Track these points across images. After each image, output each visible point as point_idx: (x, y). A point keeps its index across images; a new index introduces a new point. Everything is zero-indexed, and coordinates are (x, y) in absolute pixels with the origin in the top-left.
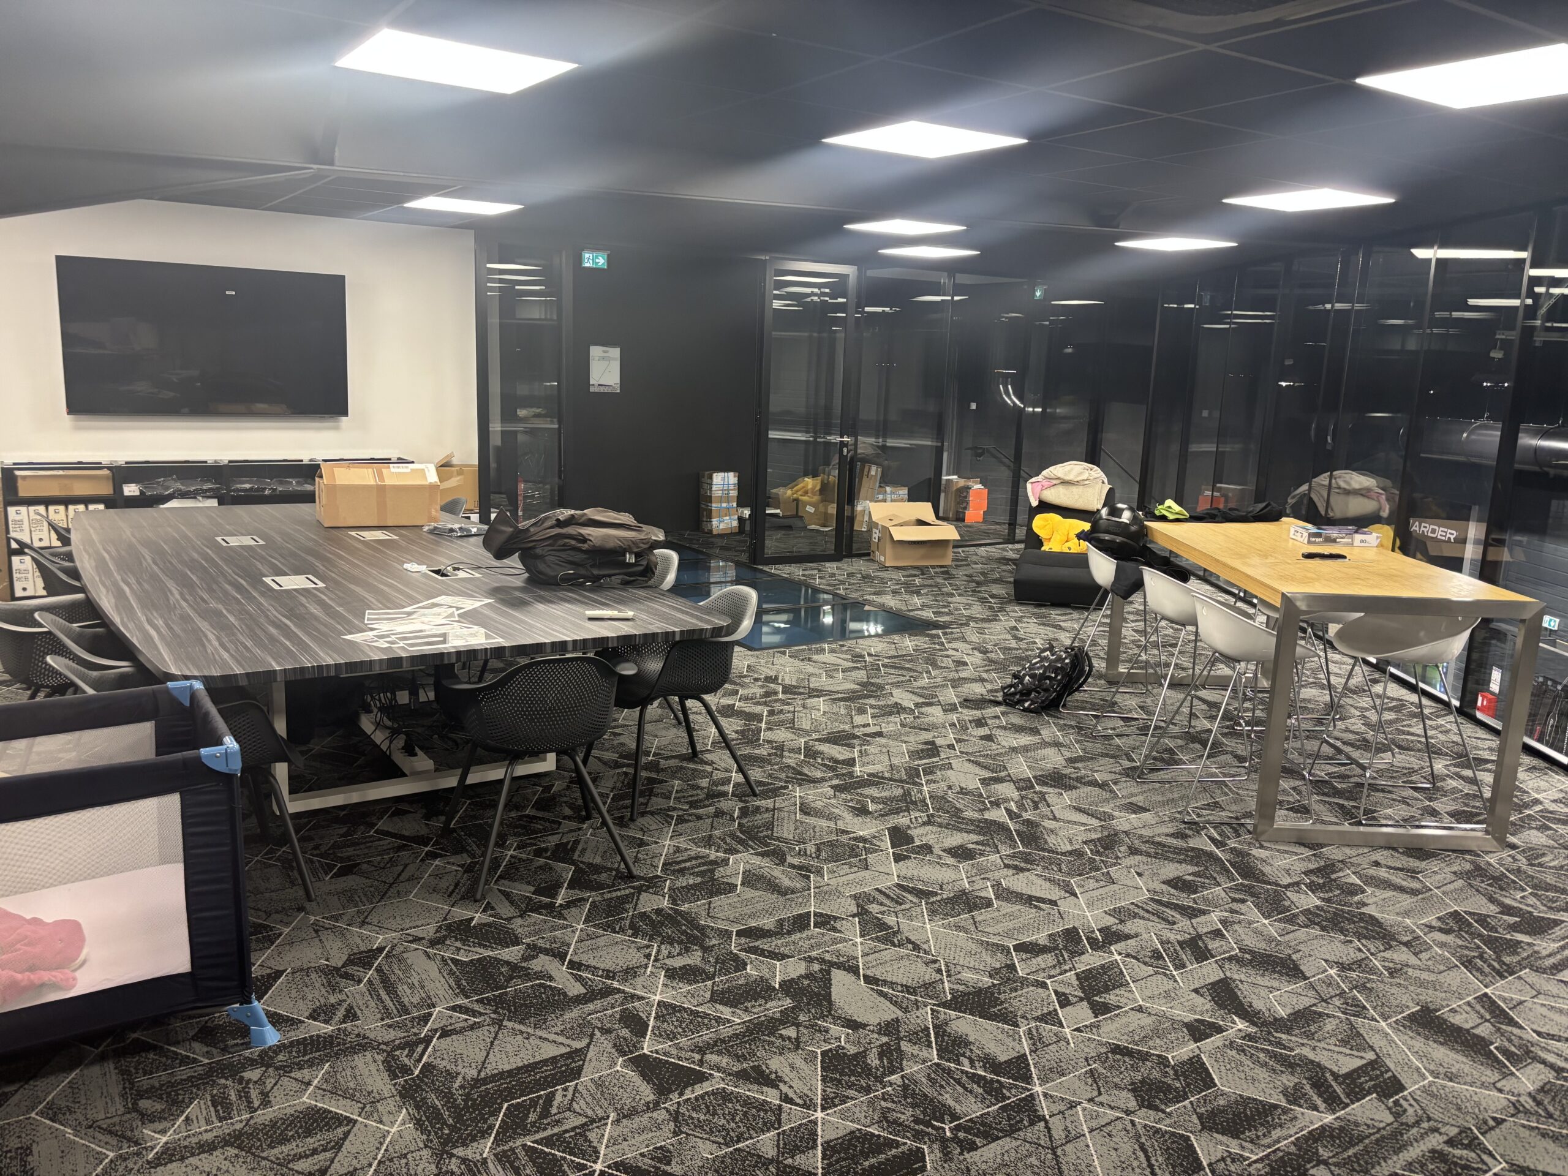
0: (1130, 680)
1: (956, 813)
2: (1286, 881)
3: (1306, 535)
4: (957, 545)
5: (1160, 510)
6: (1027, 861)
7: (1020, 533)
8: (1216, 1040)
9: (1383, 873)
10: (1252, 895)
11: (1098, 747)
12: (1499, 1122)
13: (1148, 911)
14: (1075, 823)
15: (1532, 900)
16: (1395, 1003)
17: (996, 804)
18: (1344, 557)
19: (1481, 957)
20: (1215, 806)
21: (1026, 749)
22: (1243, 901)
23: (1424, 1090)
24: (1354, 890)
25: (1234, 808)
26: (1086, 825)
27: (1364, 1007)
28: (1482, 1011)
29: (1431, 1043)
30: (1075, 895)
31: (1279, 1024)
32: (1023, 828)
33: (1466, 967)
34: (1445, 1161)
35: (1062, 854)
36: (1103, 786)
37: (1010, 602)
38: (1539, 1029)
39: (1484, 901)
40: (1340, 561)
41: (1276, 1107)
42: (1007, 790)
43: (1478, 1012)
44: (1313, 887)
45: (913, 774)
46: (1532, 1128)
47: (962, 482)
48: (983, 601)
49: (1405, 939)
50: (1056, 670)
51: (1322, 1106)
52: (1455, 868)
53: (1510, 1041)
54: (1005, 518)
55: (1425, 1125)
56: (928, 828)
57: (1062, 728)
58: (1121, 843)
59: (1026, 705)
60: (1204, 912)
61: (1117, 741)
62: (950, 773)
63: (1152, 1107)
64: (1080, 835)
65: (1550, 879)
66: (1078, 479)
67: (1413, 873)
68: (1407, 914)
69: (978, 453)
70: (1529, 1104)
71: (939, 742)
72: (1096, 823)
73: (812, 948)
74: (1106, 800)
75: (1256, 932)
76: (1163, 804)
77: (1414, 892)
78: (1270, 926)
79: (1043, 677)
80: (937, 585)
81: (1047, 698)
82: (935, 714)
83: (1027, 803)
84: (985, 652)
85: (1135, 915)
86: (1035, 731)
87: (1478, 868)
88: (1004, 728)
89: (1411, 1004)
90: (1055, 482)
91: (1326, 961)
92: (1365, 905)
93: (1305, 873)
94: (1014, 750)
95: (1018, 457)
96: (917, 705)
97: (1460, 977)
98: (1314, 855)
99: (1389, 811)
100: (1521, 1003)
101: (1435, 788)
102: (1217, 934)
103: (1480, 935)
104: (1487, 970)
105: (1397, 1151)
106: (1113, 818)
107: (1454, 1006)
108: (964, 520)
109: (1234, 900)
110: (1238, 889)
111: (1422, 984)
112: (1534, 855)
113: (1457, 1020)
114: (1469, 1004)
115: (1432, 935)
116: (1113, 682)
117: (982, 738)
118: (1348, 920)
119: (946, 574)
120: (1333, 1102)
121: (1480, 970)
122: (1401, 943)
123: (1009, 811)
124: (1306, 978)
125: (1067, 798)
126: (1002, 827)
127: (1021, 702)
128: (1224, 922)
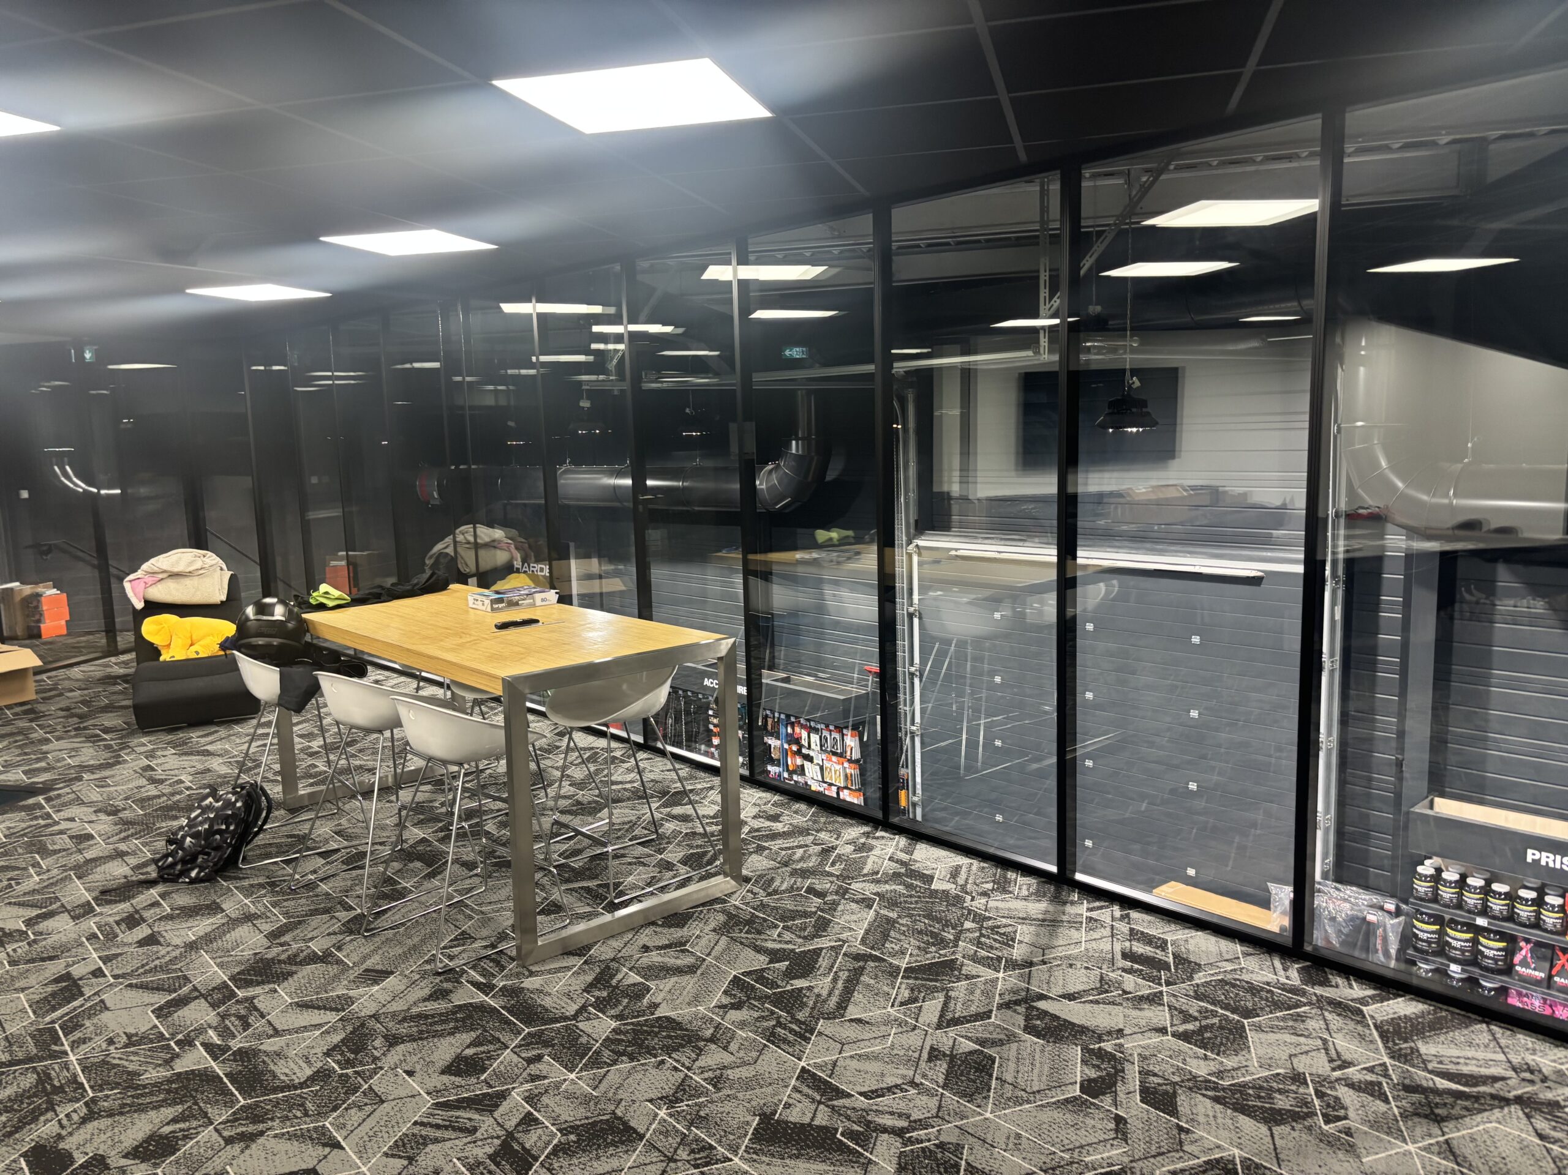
0: (313, 802)
1: (129, 1081)
2: (572, 1009)
3: (487, 602)
4: (37, 671)
5: (316, 597)
6: (256, 1119)
7: (125, 639)
9: (655, 957)
10: (546, 1044)
11: (301, 904)
13: (438, 1127)
14: (305, 1028)
15: (787, 936)
16: (734, 1124)
17: (187, 1043)
18: (537, 621)
19: (779, 1024)
20: (464, 938)
21: (208, 939)
22: (539, 1058)
24: (638, 992)
25: (485, 932)
26: (321, 1025)
27: (711, 1147)
28: (810, 1092)
29: (788, 1161)
30: (337, 1146)
32: (235, 1067)
33: (773, 1043)
35: (302, 1085)
36: (325, 958)
37: (132, 733)
38: (866, 1089)
39: (750, 953)
40: (534, 625)
42: (199, 1014)
43: (807, 1096)
44: (602, 1005)
45: (46, 1039)
47: (28, 590)
48: (93, 739)
49: (708, 1033)
52: (713, 924)
53: (848, 1118)
54: (100, 623)
56: (91, 1126)
57: (248, 892)
58: (372, 1034)
59: (193, 874)
60: (503, 1095)
61: (324, 887)
62: (105, 1017)
64: (316, 1043)
65: (789, 904)
66: (191, 569)
67: (679, 945)
68: (696, 1000)
69: (43, 551)
71: (77, 971)
72: (332, 1017)
74: (336, 978)
75: (570, 1096)
76: (405, 957)
77: (691, 970)
78: (577, 1080)
79: (210, 833)
80: (21, 732)
81: (220, 858)
82: (61, 928)
83: (232, 1023)
84: (114, 812)
85: (425, 1141)
86: (214, 908)
87: (730, 916)
88: (169, 917)
89: (749, 1118)
90: (161, 576)
91: (651, 1101)
92: (656, 1006)
93: (586, 990)
94: (192, 946)
95: (101, 550)
96: (29, 922)
97: (774, 1061)
98: (585, 962)
99: (630, 879)
100: (835, 1064)
101: (660, 837)
102: (528, 1121)
103: (767, 997)
104: (791, 1037)
106: (350, 1000)
107: (785, 1099)
108: (39, 636)
109: (530, 1061)
110: (526, 1044)
111: (748, 1085)
112: (765, 881)
113: (795, 1117)
114: (796, 1089)
115: (728, 1016)
116: (294, 811)
117: (142, 943)
118: (649, 1034)
119: (31, 712)
121: (785, 1040)
122: (707, 1040)
124: (641, 1137)
125: (285, 993)
126: (206, 1077)
127: (185, 873)
128: (529, 1099)
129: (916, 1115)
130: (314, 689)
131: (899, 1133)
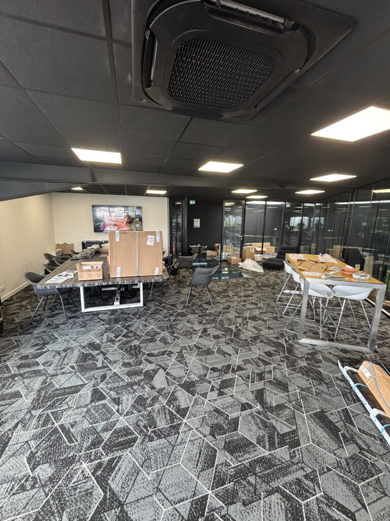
2: (300, 356)
8: (248, 412)
10: (288, 360)
12: (329, 470)
16: (313, 407)
22: (284, 361)
23: (307, 448)
27: (302, 407)
29: (318, 426)
30: (238, 353)
31: (271, 409)
33: (343, 396)
34: (300, 485)
35: (242, 340)
36: (265, 321)
38: (361, 428)
41: (252, 443)
43: (340, 416)
44: (307, 359)
46: (341, 476)
49: (327, 381)
51: (267, 447)
53: (348, 431)
55: (299, 465)
60: (270, 364)
64: (250, 335)
70: (344, 463)
72: (256, 332)
73: (161, 361)
74: (263, 325)
75: (282, 373)
76: (278, 328)
83: (242, 324)
85: (250, 363)
89: (318, 408)
91: (298, 386)
92: (320, 367)
93: (307, 354)
97: (339, 401)
100: (358, 415)
102: (270, 372)
105: (284, 475)
106: (262, 331)
107: (333, 412)
109: (281, 361)
110: (284, 357)
111: (325, 400)
113: (331, 418)
114: (338, 412)
115: (336, 381)
118: (312, 372)
120: (272, 446)
122: (325, 383)
123: (236, 326)
124: (288, 392)
129: (372, 449)
131: (361, 448)
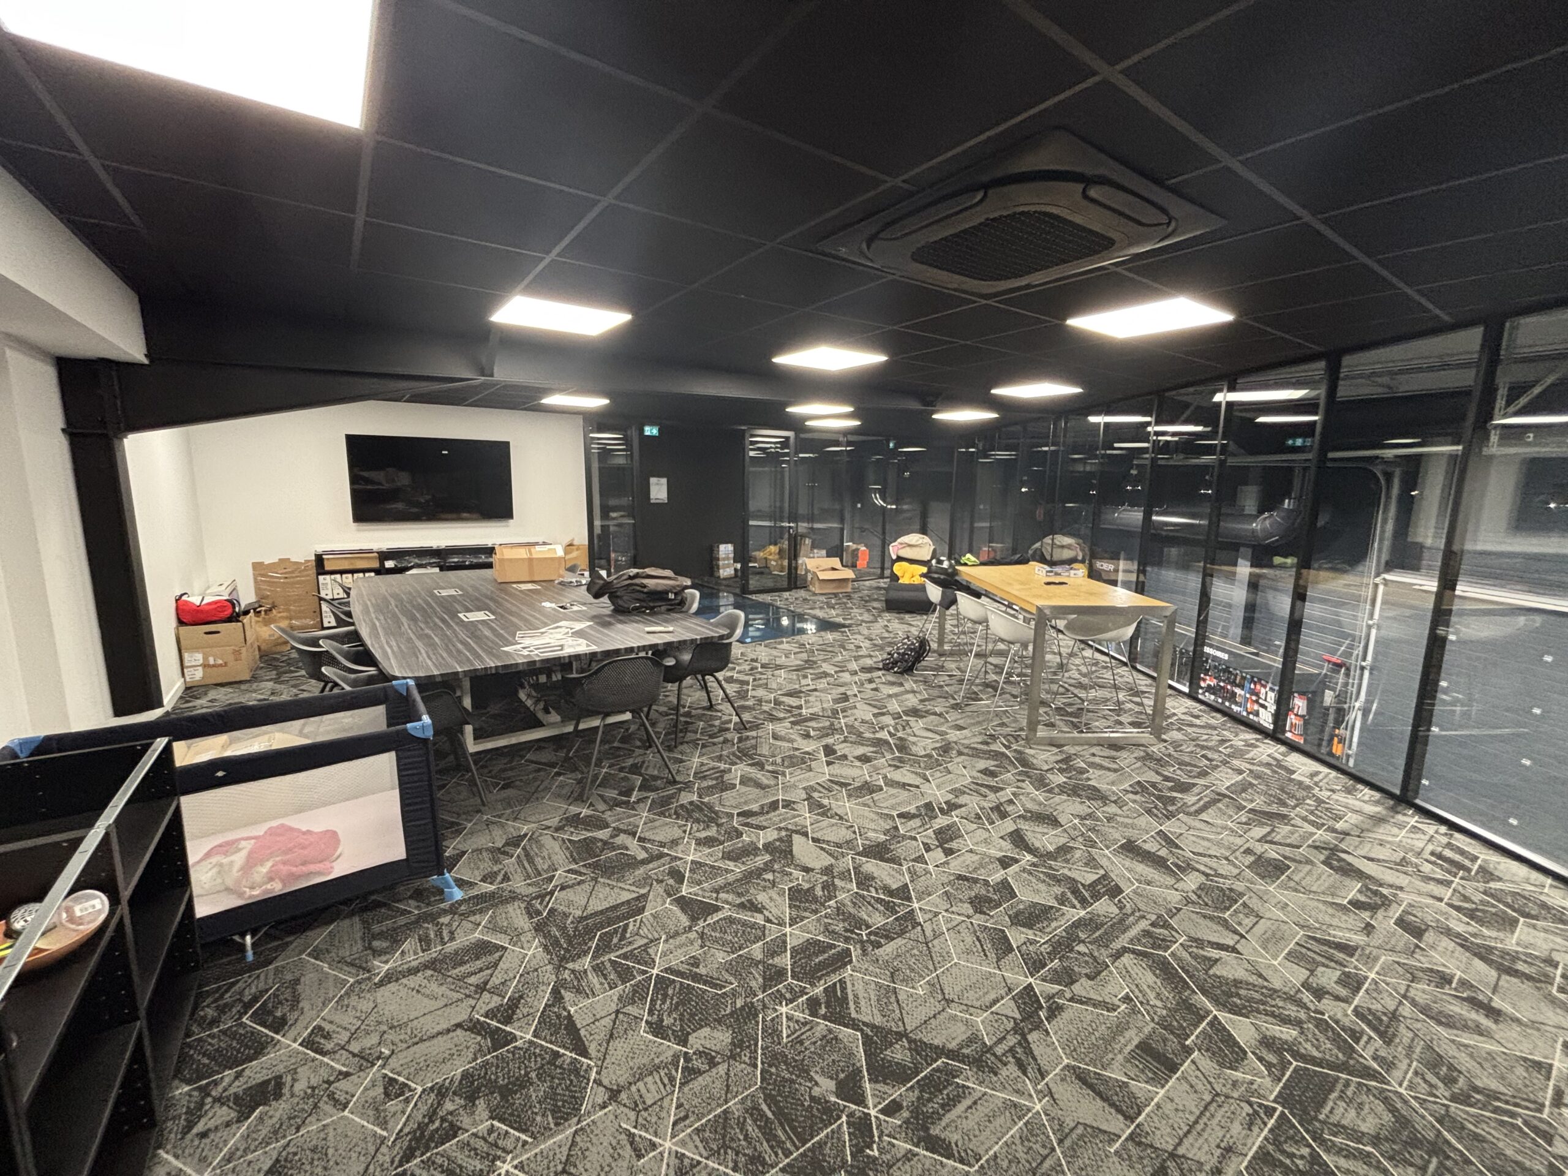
0: (952, 654)
1: (860, 735)
2: (1046, 767)
4: (853, 581)
5: (963, 560)
6: (901, 762)
7: (887, 573)
8: (1015, 868)
9: (1097, 760)
10: (1029, 777)
11: (935, 692)
12: (1179, 910)
13: (971, 790)
14: (927, 738)
15: (1179, 772)
16: (1112, 838)
17: (882, 728)
18: (1066, 584)
19: (1156, 807)
20: (1003, 725)
21: (896, 695)
22: (1023, 781)
23: (1135, 892)
24: (1082, 771)
25: (1013, 725)
26: (933, 739)
27: (1096, 842)
28: (1160, 841)
29: (1134, 862)
30: (929, 781)
31: (1050, 856)
32: (898, 742)
33: (1148, 814)
34: (1151, 937)
35: (921, 757)
36: (940, 715)
37: (883, 611)
38: (1193, 850)
39: (1153, 773)
40: (1064, 586)
41: (1052, 907)
42: (887, 720)
43: (1158, 842)
44: (1061, 771)
45: (835, 712)
46: (1197, 913)
47: (855, 546)
48: (869, 611)
49: (1113, 799)
50: (911, 650)
51: (1078, 905)
52: (1136, 755)
53: (1178, 858)
54: (879, 565)
55: (1137, 914)
56: (845, 745)
57: (915, 682)
58: (953, 749)
59: (896, 670)
60: (1002, 789)
61: (946, 688)
62: (855, 711)
63: (982, 913)
64: (929, 745)
65: (1187, 759)
66: (918, 543)
67: (1113, 759)
68: (1113, 783)
69: (862, 530)
70: (1194, 897)
71: (849, 693)
72: (938, 737)
73: (781, 822)
74: (942, 724)
75: (1032, 799)
76: (973, 724)
77: (1115, 771)
78: (1039, 795)
79: (904, 654)
80: (845, 604)
81: (907, 666)
82: (846, 677)
83: (899, 727)
84: (871, 640)
85: (964, 793)
86: (901, 685)
87: (1148, 754)
88: (884, 683)
89: (1121, 839)
90: (904, 545)
91: (1072, 815)
92: (1089, 779)
93: (1057, 762)
94: (890, 696)
95: (884, 533)
96: (836, 672)
97: (1145, 820)
98: (1060, 751)
99: (1097, 724)
100: (1181, 834)
101: (1120, 709)
102: (1011, 802)
103: (1154, 794)
104: (1160, 815)
105: (1124, 932)
106: (947, 734)
107: (1145, 838)
108: (856, 567)
109: (1018, 780)
110: (1020, 773)
111: (1126, 826)
112: (1176, 745)
113: (1147, 847)
114: (1152, 837)
115: (1128, 795)
116: (941, 655)
117: (872, 690)
118: (1081, 789)
119: (849, 597)
120: (1084, 903)
121: (1156, 816)
122: (1111, 801)
123: (889, 732)
124: (1061, 826)
125: (921, 723)
126: (887, 742)
127: (893, 668)
128: (1014, 794)
129: (1220, 871)
130: (954, 601)
131: (1207, 875)
